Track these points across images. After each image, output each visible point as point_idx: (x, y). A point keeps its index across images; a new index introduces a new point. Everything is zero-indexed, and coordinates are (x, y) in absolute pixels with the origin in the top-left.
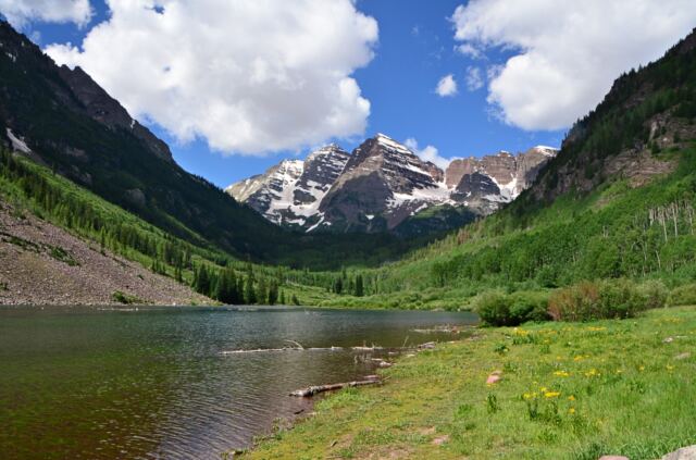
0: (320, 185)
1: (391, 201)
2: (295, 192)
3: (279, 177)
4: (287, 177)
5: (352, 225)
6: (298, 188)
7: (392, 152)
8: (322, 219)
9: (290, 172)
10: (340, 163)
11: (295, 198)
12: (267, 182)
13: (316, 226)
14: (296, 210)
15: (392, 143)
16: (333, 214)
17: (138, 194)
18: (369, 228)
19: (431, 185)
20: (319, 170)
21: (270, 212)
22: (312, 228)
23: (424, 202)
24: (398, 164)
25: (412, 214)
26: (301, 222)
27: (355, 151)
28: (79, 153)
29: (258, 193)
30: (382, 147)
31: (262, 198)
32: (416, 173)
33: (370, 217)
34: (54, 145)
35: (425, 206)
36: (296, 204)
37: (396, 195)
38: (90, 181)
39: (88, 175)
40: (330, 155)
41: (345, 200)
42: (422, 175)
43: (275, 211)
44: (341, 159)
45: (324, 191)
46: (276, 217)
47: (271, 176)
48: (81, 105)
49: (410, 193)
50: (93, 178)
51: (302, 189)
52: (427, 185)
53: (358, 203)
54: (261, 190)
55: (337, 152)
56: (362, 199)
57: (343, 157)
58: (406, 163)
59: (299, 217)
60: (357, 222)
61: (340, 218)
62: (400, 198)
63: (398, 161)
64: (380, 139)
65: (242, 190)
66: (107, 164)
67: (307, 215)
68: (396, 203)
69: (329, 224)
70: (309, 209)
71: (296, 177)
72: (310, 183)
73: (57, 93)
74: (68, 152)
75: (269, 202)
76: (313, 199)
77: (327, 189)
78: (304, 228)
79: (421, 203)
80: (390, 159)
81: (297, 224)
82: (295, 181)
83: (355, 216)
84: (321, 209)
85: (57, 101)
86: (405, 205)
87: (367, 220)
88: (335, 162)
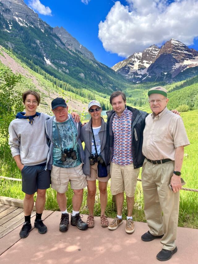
0: (148, 62)
1: (174, 67)
2: (139, 65)
3: (133, 59)
4: (136, 59)
5: (158, 77)
7: (176, 46)
8: (148, 75)
9: (137, 58)
10: (156, 52)
11: (139, 67)
12: (128, 62)
13: (146, 78)
14: (139, 72)
15: (177, 42)
16: (152, 73)
17: (82, 75)
18: (165, 78)
19: (192, 58)
20: (148, 56)
21: (129, 73)
22: (144, 78)
23: (188, 66)
24: (179, 51)
25: (182, 71)
26: (140, 77)
28: (64, 63)
29: (125, 67)
30: (172, 44)
31: (127, 68)
32: (186, 54)
33: (166, 73)
34: (57, 61)
35: (188, 67)
36: (139, 70)
37: (176, 64)
38: (68, 72)
39: (68, 70)
40: (152, 49)
41: (156, 68)
42: (188, 54)
43: (131, 73)
44: (156, 51)
45: (149, 64)
46: (132, 75)
47: (130, 60)
48: (64, 44)
49: (182, 62)
50: (69, 71)
51: (141, 64)
52: (190, 58)
53: (161, 68)
54: (126, 65)
55: (154, 48)
56: (163, 67)
57: (157, 49)
58: (182, 50)
59: (139, 75)
60: (160, 76)
61: (154, 75)
62: (177, 66)
63: (178, 50)
64: (172, 41)
65: (120, 66)
66: (73, 65)
67: (143, 74)
68: (176, 67)
69: (150, 77)
70: (143, 72)
71: (139, 59)
72: (144, 61)
73: (56, 41)
74: (61, 63)
75: (129, 70)
76: (145, 68)
77: (150, 63)
78: (141, 79)
79: (186, 66)
80: (175, 49)
82: (139, 61)
83: (160, 73)
84: (148, 71)
85: (57, 45)
86: (180, 67)
87: (164, 75)
88: (154, 52)
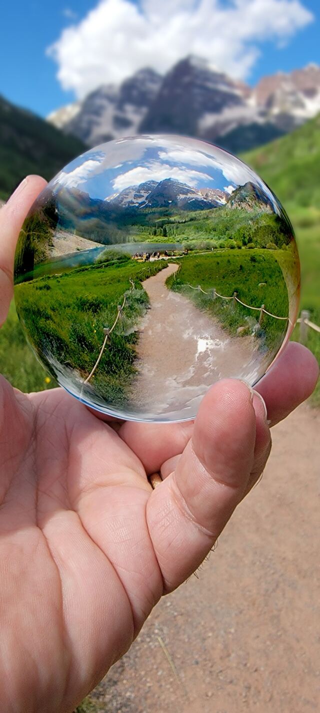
5: (162, 205)
6: (136, 193)
10: (154, 185)
13: (144, 205)
14: (135, 201)
22: (142, 206)
26: (137, 205)
27: (161, 182)
33: (170, 202)
35: (194, 200)
36: (135, 199)
37: (180, 195)
45: (141, 114)
49: (187, 195)
59: (136, 203)
62: (182, 196)
70: (140, 201)
72: (141, 191)
76: (143, 196)
79: (192, 199)
81: (135, 206)
84: (146, 199)
86: (185, 198)
87: (170, 203)
88: (153, 185)
